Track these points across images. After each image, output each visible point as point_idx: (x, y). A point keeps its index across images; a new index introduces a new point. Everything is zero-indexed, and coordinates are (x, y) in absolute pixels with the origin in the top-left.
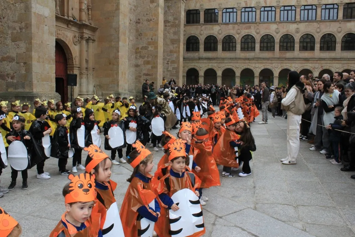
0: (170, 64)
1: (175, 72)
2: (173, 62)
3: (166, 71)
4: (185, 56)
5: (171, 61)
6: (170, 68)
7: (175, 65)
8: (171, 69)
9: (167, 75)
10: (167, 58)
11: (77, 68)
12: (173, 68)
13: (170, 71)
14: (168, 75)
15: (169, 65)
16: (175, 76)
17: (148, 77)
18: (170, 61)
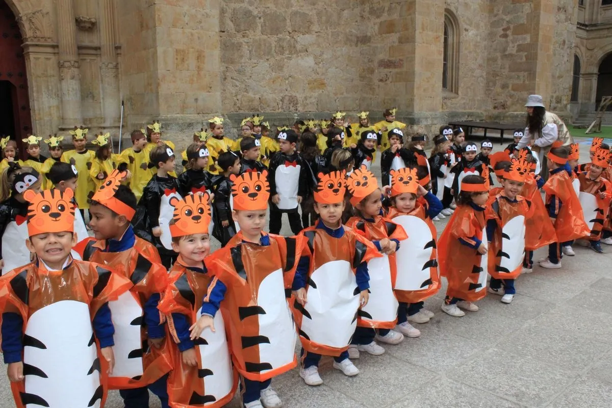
0: (510, 38)
1: (524, 59)
2: (520, 29)
3: (499, 58)
4: (597, 19)
5: (514, 27)
6: (512, 49)
7: (525, 39)
8: (514, 52)
9: (502, 67)
10: (503, 20)
11: (49, 50)
12: (520, 48)
13: (511, 55)
14: (504, 68)
15: (508, 38)
16: (525, 71)
17: (391, 70)
18: (512, 26)
